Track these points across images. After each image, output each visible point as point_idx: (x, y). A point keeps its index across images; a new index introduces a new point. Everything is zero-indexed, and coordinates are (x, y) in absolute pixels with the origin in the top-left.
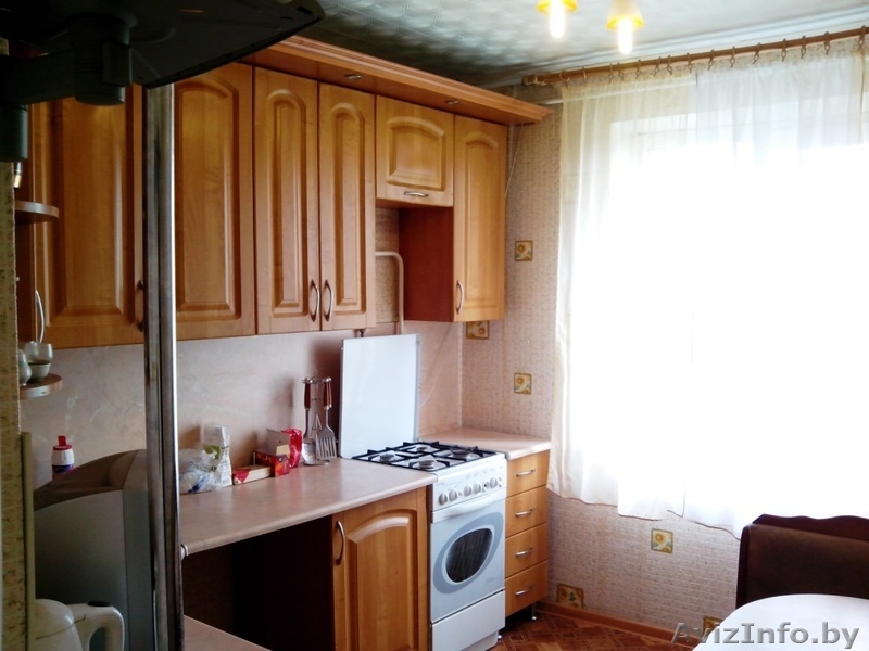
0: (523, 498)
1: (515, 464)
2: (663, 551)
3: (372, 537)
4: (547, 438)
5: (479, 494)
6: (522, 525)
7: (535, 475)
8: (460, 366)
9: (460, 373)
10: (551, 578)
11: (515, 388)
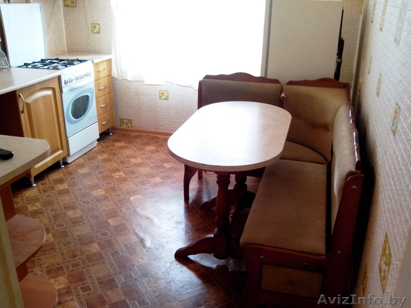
0: (101, 81)
1: (96, 65)
2: (164, 99)
3: (36, 100)
4: (110, 53)
5: (82, 79)
6: (102, 93)
7: (106, 70)
8: (63, 21)
9: (64, 25)
10: (117, 116)
11: (92, 31)
